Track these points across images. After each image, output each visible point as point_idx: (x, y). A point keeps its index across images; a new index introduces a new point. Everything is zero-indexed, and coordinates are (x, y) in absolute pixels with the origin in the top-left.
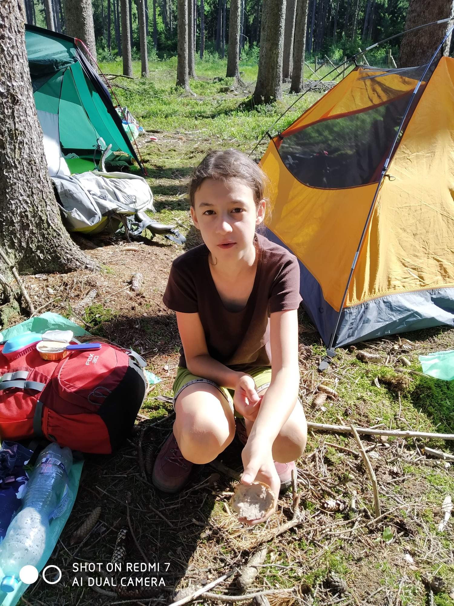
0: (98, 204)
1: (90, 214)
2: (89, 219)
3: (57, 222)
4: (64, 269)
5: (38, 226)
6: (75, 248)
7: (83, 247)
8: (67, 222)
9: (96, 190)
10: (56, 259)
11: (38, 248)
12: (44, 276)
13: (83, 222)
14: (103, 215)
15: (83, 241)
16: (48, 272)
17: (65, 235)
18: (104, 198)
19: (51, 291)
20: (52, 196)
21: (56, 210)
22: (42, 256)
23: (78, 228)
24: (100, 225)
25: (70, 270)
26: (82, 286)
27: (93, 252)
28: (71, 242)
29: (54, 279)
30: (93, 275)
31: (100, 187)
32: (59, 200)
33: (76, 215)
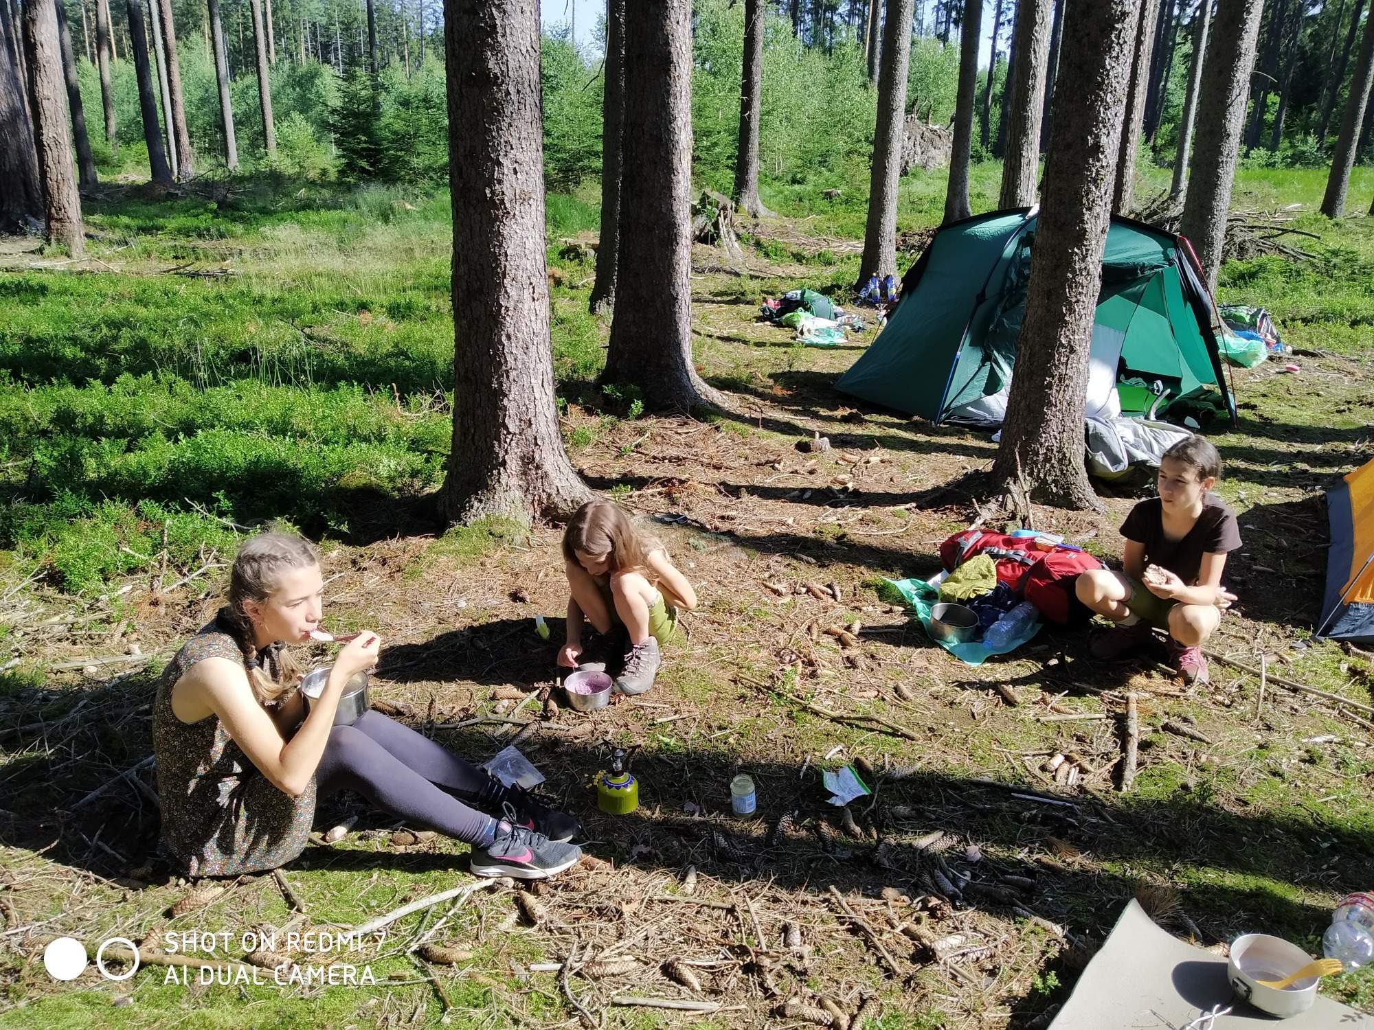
0: (1128, 452)
1: (1115, 460)
2: (1113, 465)
3: (1079, 462)
4: (1072, 506)
5: (1060, 461)
6: (1089, 491)
7: (1099, 493)
8: (1089, 463)
9: (1130, 437)
10: (1068, 495)
11: (1054, 481)
12: (1052, 509)
13: (1105, 467)
14: (1130, 464)
15: (1101, 487)
16: (1056, 506)
17: (1083, 474)
18: (1137, 447)
19: (1054, 522)
20: (1082, 437)
21: (1082, 451)
22: (1055, 490)
23: (1099, 472)
24: (1125, 474)
25: (1078, 509)
26: (1084, 524)
27: (1108, 500)
28: (1087, 482)
29: (1061, 513)
30: (1099, 517)
31: (1136, 434)
32: (1087, 441)
33: (1101, 458)
